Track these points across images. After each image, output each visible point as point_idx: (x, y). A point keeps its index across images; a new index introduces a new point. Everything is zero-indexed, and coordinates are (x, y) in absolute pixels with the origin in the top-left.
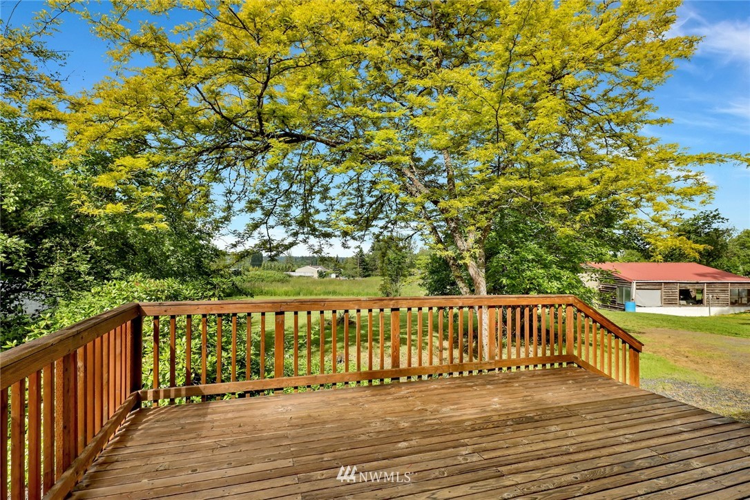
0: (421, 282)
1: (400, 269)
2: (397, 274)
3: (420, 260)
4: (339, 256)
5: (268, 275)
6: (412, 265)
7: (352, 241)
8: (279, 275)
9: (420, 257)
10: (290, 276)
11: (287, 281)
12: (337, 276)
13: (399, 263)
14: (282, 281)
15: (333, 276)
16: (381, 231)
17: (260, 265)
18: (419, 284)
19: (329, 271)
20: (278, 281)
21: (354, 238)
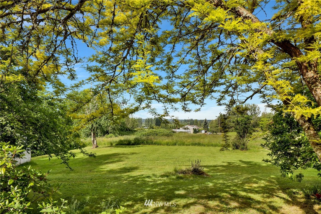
0: (264, 142)
1: (246, 128)
2: (244, 132)
3: (263, 121)
4: (207, 119)
5: (160, 131)
6: (256, 125)
7: (193, 104)
8: (166, 131)
9: (262, 119)
10: (174, 132)
11: (171, 135)
12: (205, 132)
13: (246, 124)
14: (168, 135)
15: (203, 132)
16: (222, 95)
17: (159, 125)
18: (262, 145)
19: (200, 128)
20: (166, 135)
21: (194, 102)
